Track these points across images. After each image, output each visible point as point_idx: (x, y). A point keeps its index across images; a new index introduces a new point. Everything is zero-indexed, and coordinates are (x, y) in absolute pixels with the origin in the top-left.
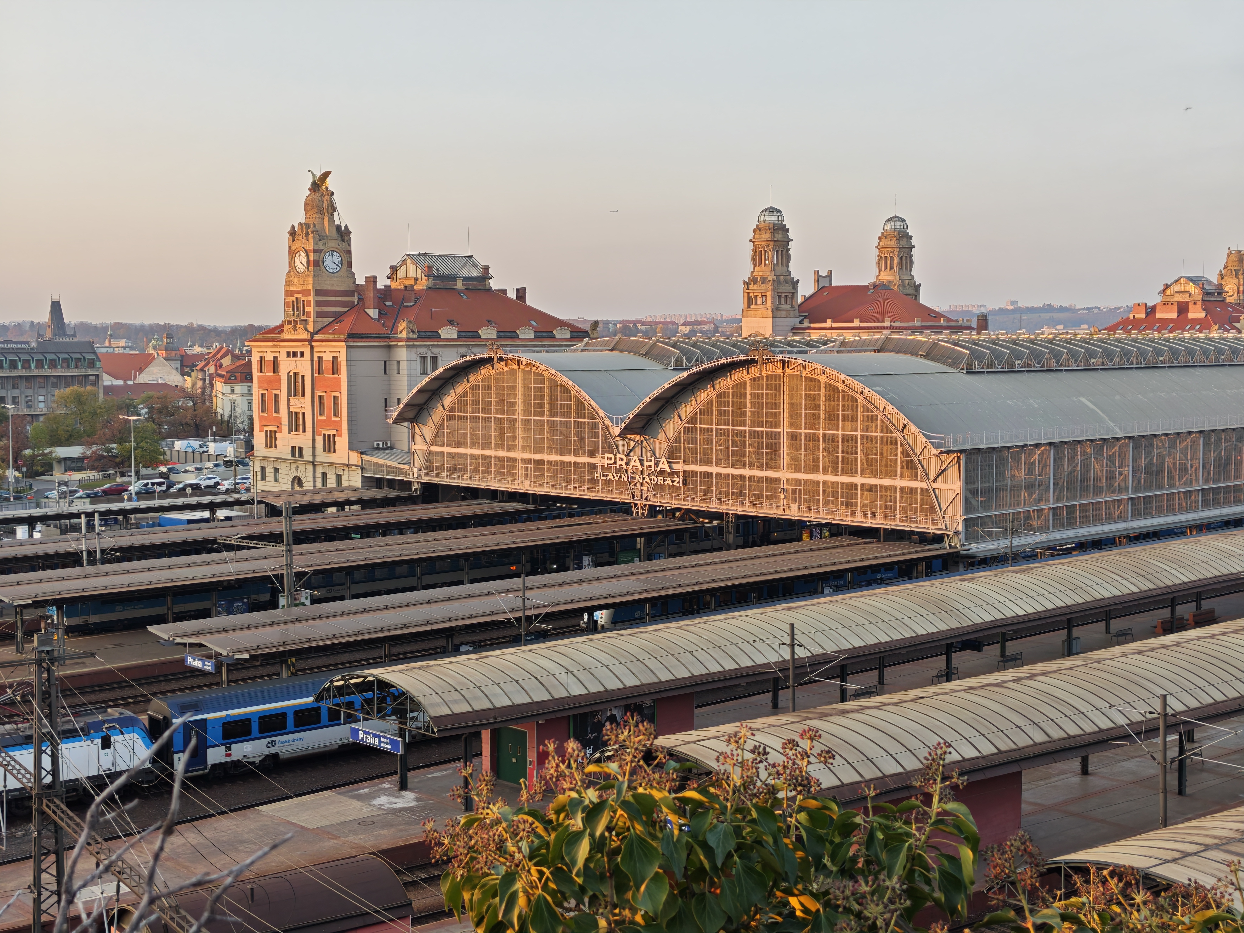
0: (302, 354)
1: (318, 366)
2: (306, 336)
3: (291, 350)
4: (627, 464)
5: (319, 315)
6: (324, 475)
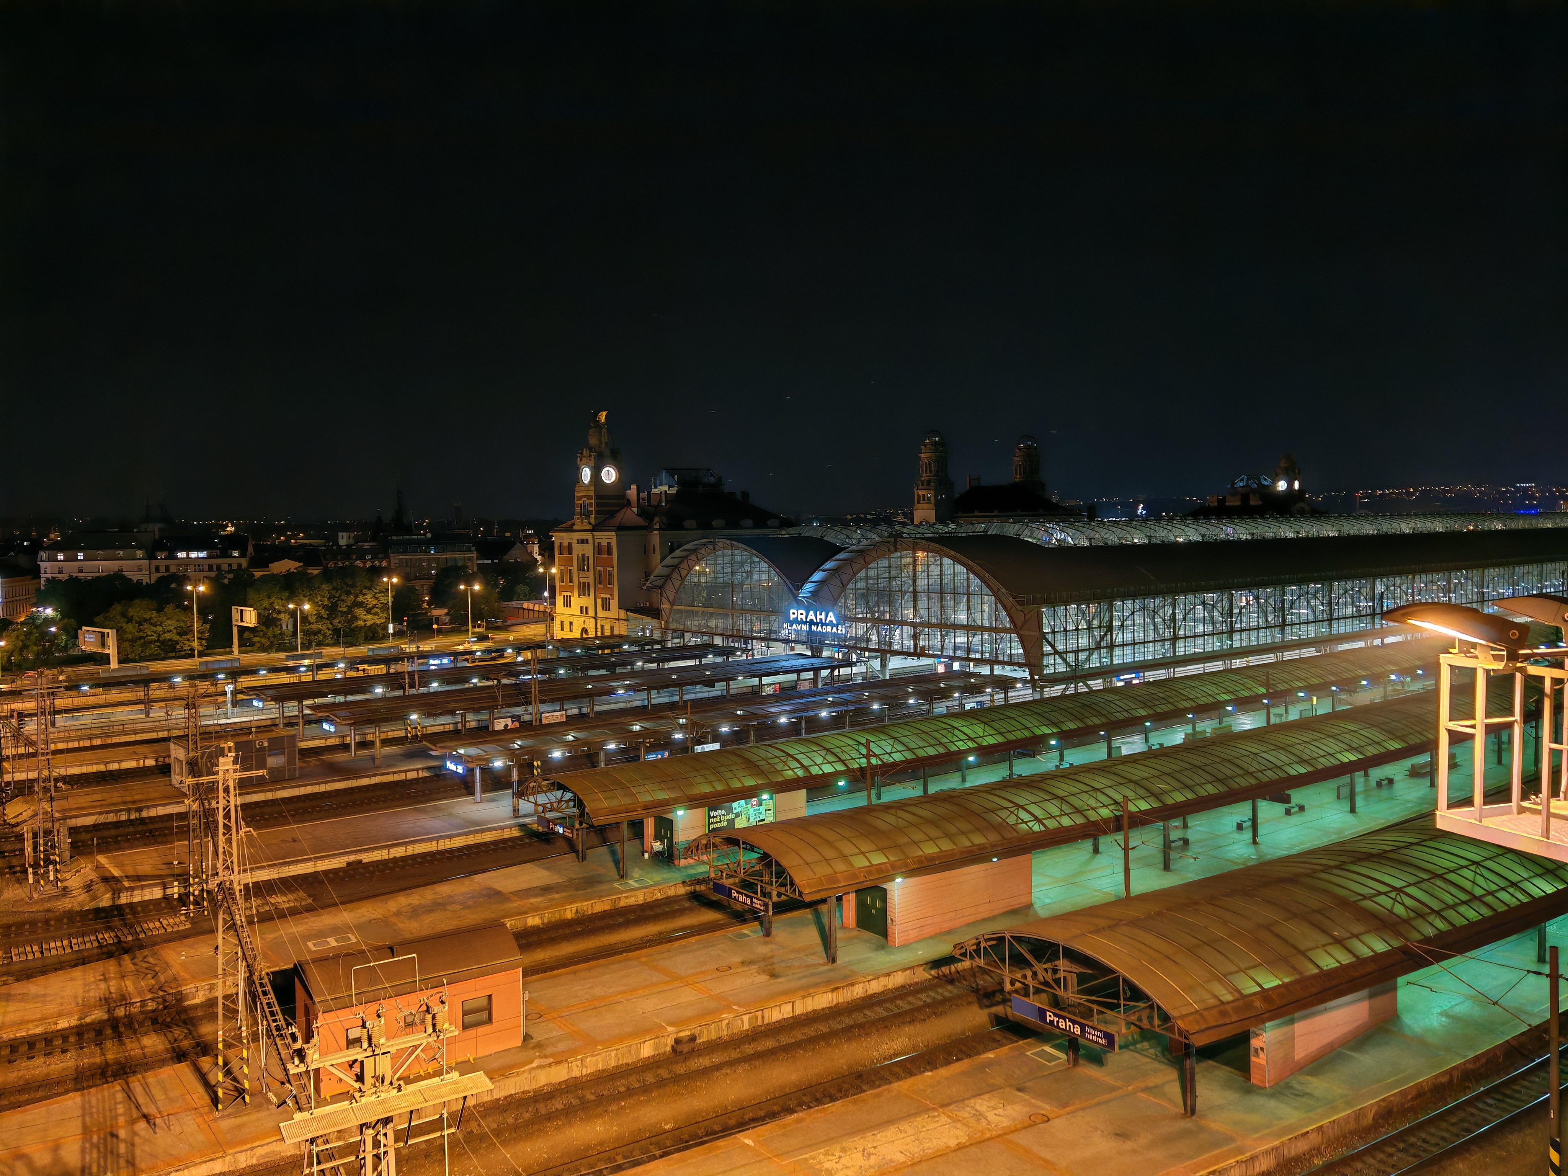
0: (587, 540)
1: (598, 549)
2: (589, 527)
3: (580, 538)
4: (806, 618)
5: (598, 513)
6: (602, 626)
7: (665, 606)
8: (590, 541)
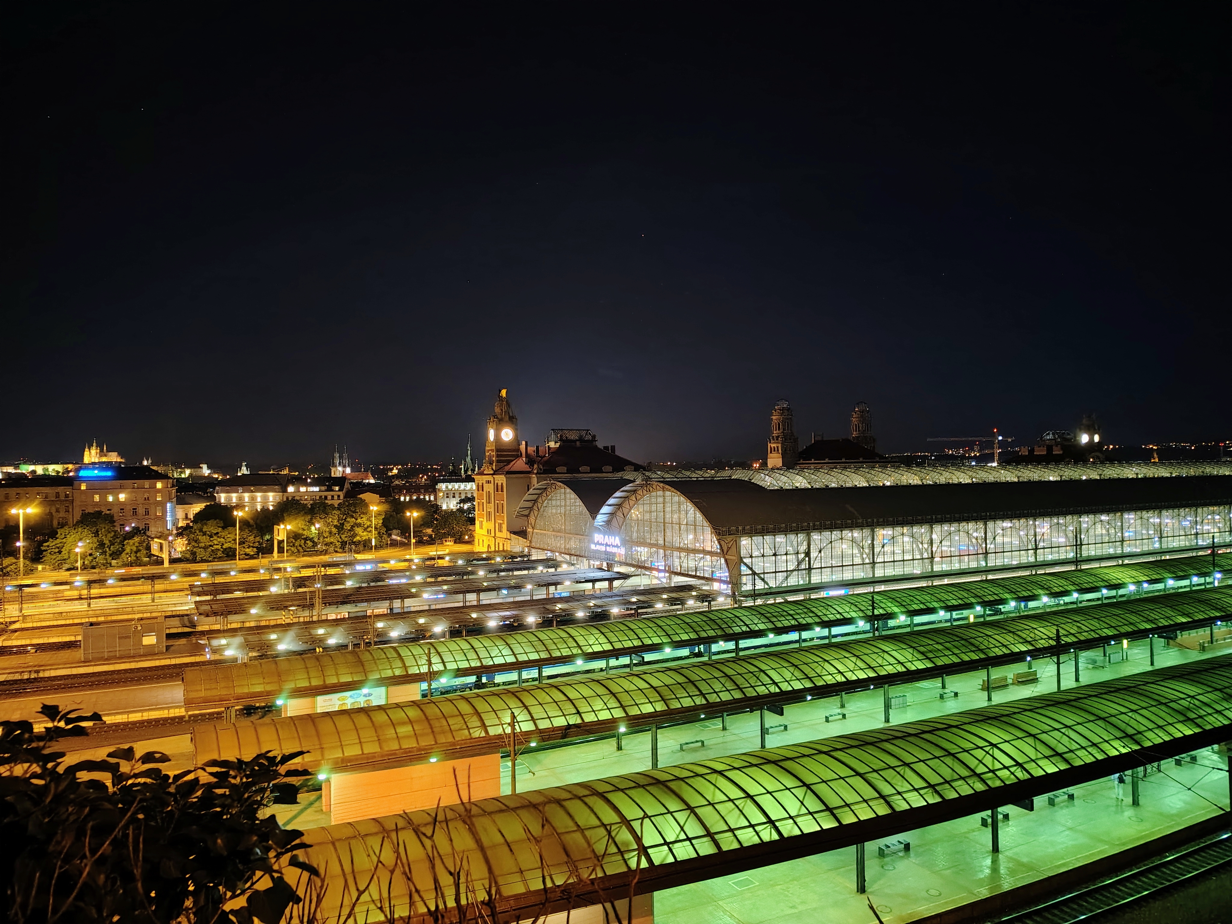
1: (497, 488)
2: (492, 472)
3: (487, 479)
4: (604, 541)
5: (498, 461)
6: (498, 543)
7: (530, 530)
8: (492, 482)
